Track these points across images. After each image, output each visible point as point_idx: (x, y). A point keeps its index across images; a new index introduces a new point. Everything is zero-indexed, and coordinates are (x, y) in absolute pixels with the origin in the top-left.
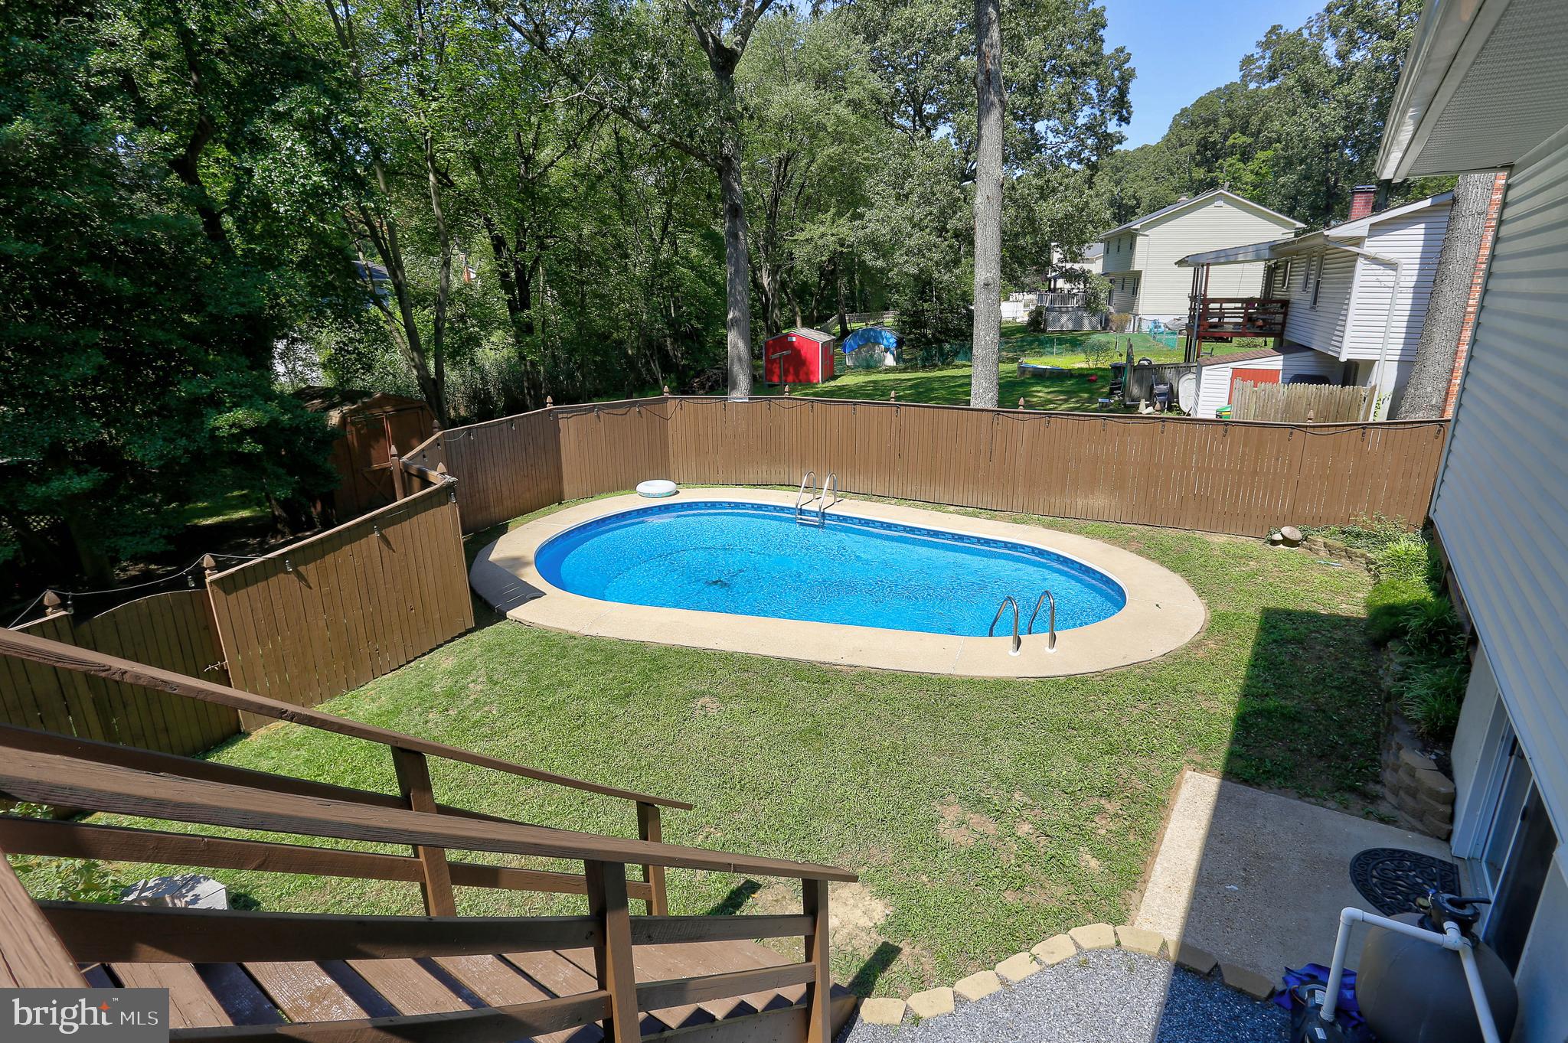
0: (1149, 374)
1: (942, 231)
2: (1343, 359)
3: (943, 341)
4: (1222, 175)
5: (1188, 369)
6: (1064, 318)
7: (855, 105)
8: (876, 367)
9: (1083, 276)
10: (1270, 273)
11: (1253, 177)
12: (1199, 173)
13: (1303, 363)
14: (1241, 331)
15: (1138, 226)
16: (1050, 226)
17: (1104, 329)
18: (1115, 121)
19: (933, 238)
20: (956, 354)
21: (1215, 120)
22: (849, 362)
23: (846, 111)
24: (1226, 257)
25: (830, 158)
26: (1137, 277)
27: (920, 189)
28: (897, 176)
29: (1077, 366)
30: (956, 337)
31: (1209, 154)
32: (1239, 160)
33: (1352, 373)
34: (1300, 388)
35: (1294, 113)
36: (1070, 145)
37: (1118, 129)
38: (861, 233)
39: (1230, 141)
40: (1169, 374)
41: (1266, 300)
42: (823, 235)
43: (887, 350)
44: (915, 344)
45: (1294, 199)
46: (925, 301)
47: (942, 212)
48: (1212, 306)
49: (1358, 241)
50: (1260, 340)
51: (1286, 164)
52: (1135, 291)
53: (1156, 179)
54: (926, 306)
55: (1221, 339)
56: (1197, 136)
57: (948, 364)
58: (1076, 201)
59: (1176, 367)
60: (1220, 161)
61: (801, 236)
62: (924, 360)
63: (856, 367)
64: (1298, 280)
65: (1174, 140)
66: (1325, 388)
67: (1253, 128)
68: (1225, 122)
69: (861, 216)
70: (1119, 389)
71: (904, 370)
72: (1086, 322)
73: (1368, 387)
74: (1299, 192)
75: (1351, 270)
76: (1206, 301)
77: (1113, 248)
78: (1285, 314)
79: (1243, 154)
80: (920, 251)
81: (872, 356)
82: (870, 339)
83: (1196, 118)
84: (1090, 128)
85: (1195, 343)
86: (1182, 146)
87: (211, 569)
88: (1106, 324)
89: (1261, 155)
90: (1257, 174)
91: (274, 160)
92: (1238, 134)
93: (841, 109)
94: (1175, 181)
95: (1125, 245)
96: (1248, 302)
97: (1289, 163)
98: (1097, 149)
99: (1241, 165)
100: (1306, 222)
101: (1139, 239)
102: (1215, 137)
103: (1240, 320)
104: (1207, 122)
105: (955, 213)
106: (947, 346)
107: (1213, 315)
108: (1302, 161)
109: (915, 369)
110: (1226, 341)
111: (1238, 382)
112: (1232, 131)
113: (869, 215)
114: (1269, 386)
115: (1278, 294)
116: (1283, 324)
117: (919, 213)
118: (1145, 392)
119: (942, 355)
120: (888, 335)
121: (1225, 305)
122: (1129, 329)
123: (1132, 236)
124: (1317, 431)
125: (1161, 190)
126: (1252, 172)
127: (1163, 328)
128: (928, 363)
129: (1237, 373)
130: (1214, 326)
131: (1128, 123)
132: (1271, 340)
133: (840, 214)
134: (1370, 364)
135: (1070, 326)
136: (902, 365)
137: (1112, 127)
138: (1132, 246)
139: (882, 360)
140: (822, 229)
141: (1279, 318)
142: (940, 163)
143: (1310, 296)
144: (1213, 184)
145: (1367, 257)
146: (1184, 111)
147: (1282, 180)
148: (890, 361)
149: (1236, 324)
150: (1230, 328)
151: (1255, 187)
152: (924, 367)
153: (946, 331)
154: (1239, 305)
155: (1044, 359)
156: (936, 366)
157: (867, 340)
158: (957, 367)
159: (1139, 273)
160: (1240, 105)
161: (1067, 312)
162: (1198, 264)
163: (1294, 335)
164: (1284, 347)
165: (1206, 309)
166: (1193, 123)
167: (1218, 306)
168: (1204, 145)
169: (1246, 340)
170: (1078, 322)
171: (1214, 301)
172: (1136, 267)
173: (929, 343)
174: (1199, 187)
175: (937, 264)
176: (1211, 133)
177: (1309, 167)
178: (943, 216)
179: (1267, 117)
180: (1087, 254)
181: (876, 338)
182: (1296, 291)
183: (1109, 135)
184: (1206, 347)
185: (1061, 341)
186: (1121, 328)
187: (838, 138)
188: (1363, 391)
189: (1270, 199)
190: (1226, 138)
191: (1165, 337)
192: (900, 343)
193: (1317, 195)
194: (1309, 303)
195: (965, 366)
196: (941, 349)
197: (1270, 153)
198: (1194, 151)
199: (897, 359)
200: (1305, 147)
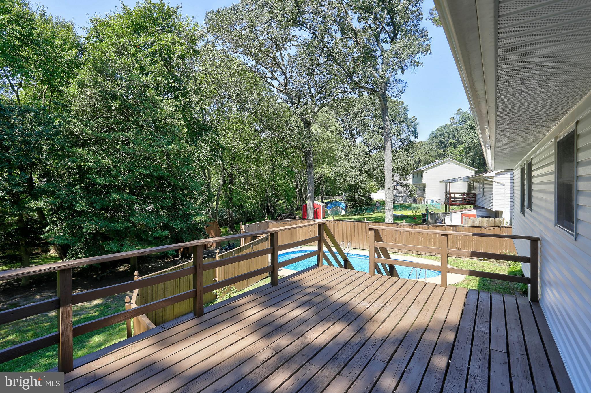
0: (434, 216)
1: (361, 171)
2: (494, 210)
3: (361, 206)
4: (448, 152)
5: (447, 214)
6: (400, 199)
7: (333, 132)
8: (339, 215)
9: (407, 186)
10: (469, 185)
11: (458, 153)
12: (440, 152)
13: (482, 212)
14: (462, 203)
15: (423, 169)
16: (396, 169)
17: (414, 202)
18: (413, 138)
19: (359, 173)
20: (366, 210)
21: (443, 135)
22: (329, 213)
23: (330, 134)
24: (455, 180)
25: (325, 147)
26: (424, 186)
27: (354, 158)
28: (346, 153)
29: (409, 214)
30: (366, 205)
31: (443, 145)
32: (453, 148)
33: (497, 214)
34: (483, 219)
35: (469, 135)
36: (399, 144)
37: (414, 140)
38: (335, 171)
39: (449, 142)
40: (441, 216)
41: (468, 194)
42: (323, 171)
43: (342, 209)
44: (352, 207)
45: (473, 160)
46: (355, 193)
47: (361, 164)
48: (452, 195)
49: (492, 178)
50: (468, 206)
51: (469, 149)
52: (424, 190)
53: (426, 153)
54: (356, 194)
55: (456, 205)
56: (438, 140)
57: (364, 214)
58: (404, 162)
59: (443, 214)
60: (447, 148)
61: (316, 171)
62: (356, 212)
63: (332, 214)
64: (478, 188)
65: (431, 141)
66: (490, 219)
67: (456, 137)
68: (447, 136)
69: (335, 165)
70: (425, 221)
71: (349, 215)
72: (408, 200)
73: (502, 218)
74: (474, 158)
75: (492, 185)
76: (450, 194)
77: (415, 176)
78: (475, 198)
79: (454, 146)
80: (355, 177)
81: (337, 211)
82: (337, 205)
83: (437, 134)
84: (405, 139)
85: (448, 206)
86: (433, 143)
87: (218, 253)
88: (415, 201)
89: (460, 146)
90: (459, 152)
91: (201, 151)
92: (451, 140)
93: (328, 133)
94: (432, 154)
95: (419, 175)
96: (463, 194)
97: (470, 149)
98: (408, 145)
99: (454, 149)
100: (477, 168)
101: (424, 173)
102: (444, 140)
103: (462, 200)
104: (441, 136)
105: (365, 165)
106: (363, 208)
107: (452, 198)
108: (474, 149)
109: (352, 215)
110: (458, 206)
111: (464, 217)
112: (449, 138)
113: (337, 165)
114: (473, 218)
115: (472, 192)
116: (475, 201)
117: (354, 165)
118: (434, 221)
119: (361, 211)
120: (343, 204)
121: (456, 195)
122: (423, 203)
123: (421, 173)
124: (488, 228)
125: (428, 157)
126: (458, 152)
127: (435, 203)
128: (357, 213)
129: (463, 215)
130: (453, 201)
131: (418, 138)
132: (472, 206)
133: (328, 165)
134: (502, 212)
135: (402, 201)
136: (348, 214)
137: (412, 139)
138: (422, 176)
139: (341, 212)
140: (322, 169)
141: (473, 199)
142: (360, 150)
143: (482, 192)
144: (445, 155)
145: (496, 182)
146: (433, 132)
147: (468, 155)
148: (343, 212)
149: (460, 201)
150: (458, 202)
151: (459, 156)
152: (355, 214)
153: (362, 203)
154: (461, 195)
155: (397, 212)
156: (359, 214)
157: (335, 205)
158: (367, 215)
159: (425, 184)
160: (451, 131)
161: (402, 197)
162: (447, 182)
163: (479, 204)
164: (476, 207)
165: (450, 196)
166: (436, 136)
167: (453, 195)
168: (441, 143)
169: (464, 206)
170: (405, 200)
171: (453, 193)
172: (424, 182)
173: (357, 206)
174: (441, 156)
175: (361, 181)
176: (443, 139)
177: (476, 151)
178: (362, 166)
179: (460, 135)
180: (409, 178)
181: (338, 204)
182: (477, 190)
183: (412, 141)
184: (452, 207)
185: (401, 207)
186: (420, 202)
187: (328, 141)
188: (501, 220)
189: (465, 160)
190: (448, 140)
191: (436, 205)
192: (347, 206)
193: (480, 160)
194: (482, 195)
195: (369, 214)
196: (361, 209)
197: (463, 146)
198: (438, 144)
199: (346, 212)
200: (474, 145)
